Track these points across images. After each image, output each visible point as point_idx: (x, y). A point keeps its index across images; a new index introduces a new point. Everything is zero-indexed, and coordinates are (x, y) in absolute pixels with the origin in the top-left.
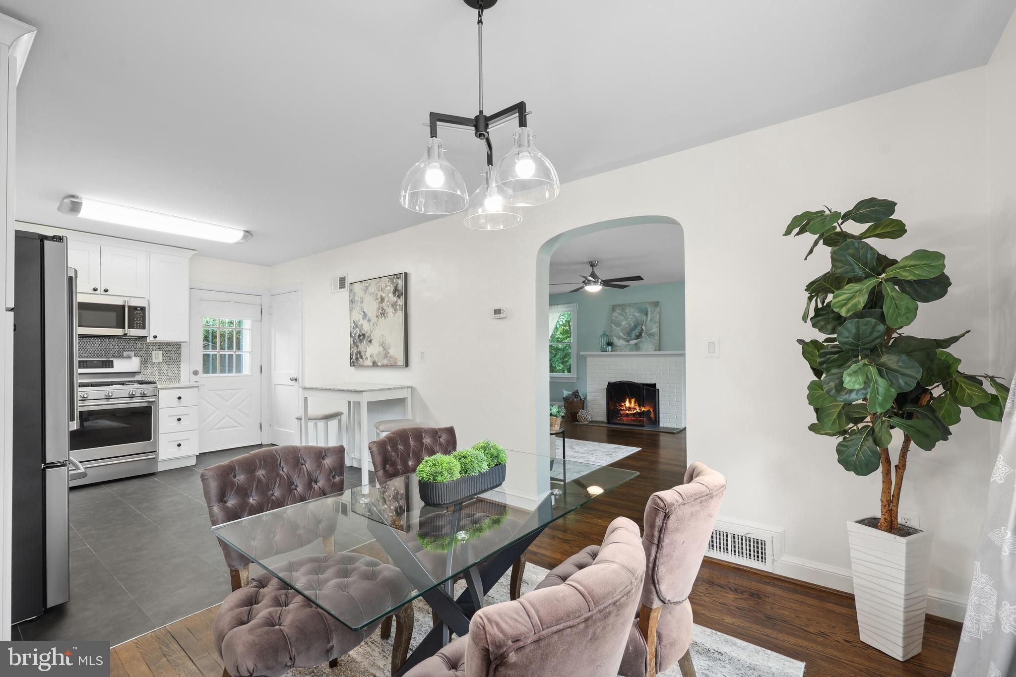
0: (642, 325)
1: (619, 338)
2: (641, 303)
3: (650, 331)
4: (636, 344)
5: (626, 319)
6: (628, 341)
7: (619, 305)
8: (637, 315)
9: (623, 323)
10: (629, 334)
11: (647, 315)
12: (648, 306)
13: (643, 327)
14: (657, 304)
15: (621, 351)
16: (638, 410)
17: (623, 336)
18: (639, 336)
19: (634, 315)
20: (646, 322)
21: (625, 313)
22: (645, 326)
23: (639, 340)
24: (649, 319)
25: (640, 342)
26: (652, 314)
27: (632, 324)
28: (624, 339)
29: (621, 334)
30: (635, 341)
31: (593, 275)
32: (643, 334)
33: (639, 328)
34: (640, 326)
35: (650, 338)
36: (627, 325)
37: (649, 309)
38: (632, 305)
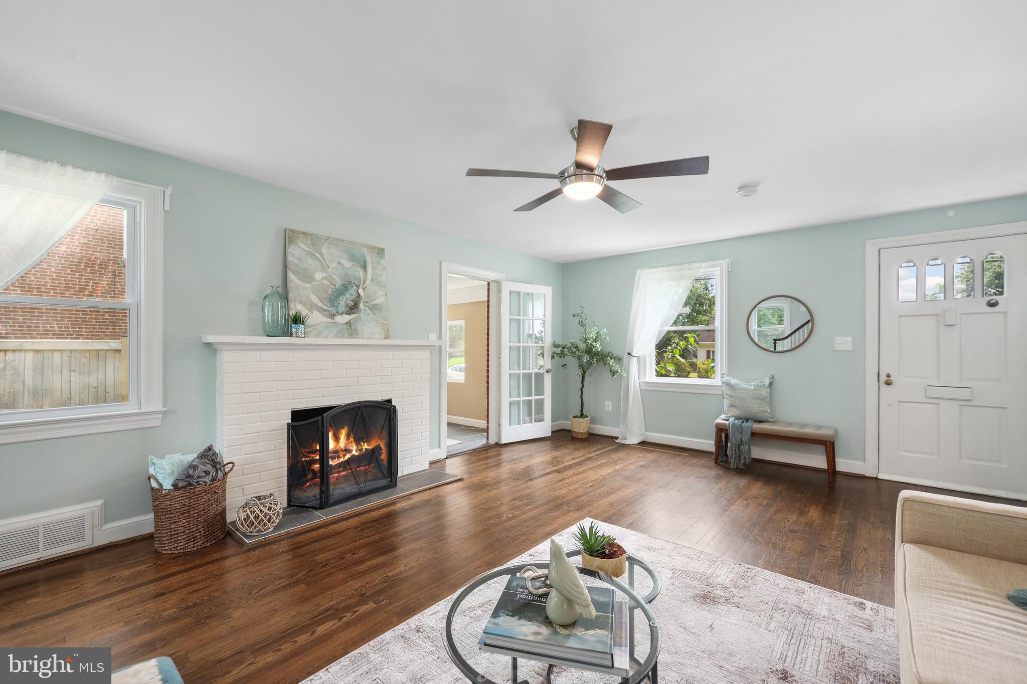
0: (358, 287)
1: (312, 307)
2: (351, 243)
3: (373, 300)
4: (349, 324)
5: (325, 268)
6: (332, 316)
7: (305, 234)
8: (347, 264)
9: (318, 276)
10: (333, 300)
11: (364, 267)
12: (366, 251)
13: (361, 291)
14: (380, 252)
15: (318, 335)
16: (354, 453)
17: (320, 304)
18: (353, 308)
19: (339, 263)
20: (365, 282)
21: (321, 254)
22: (364, 289)
23: (354, 316)
24: (369, 277)
25: (356, 319)
26: (373, 268)
27: (339, 283)
28: (321, 310)
29: (315, 299)
30: (346, 318)
32: (361, 306)
33: (352, 291)
34: (355, 288)
35: (374, 314)
36: (326, 282)
37: (368, 259)
38: (336, 242)
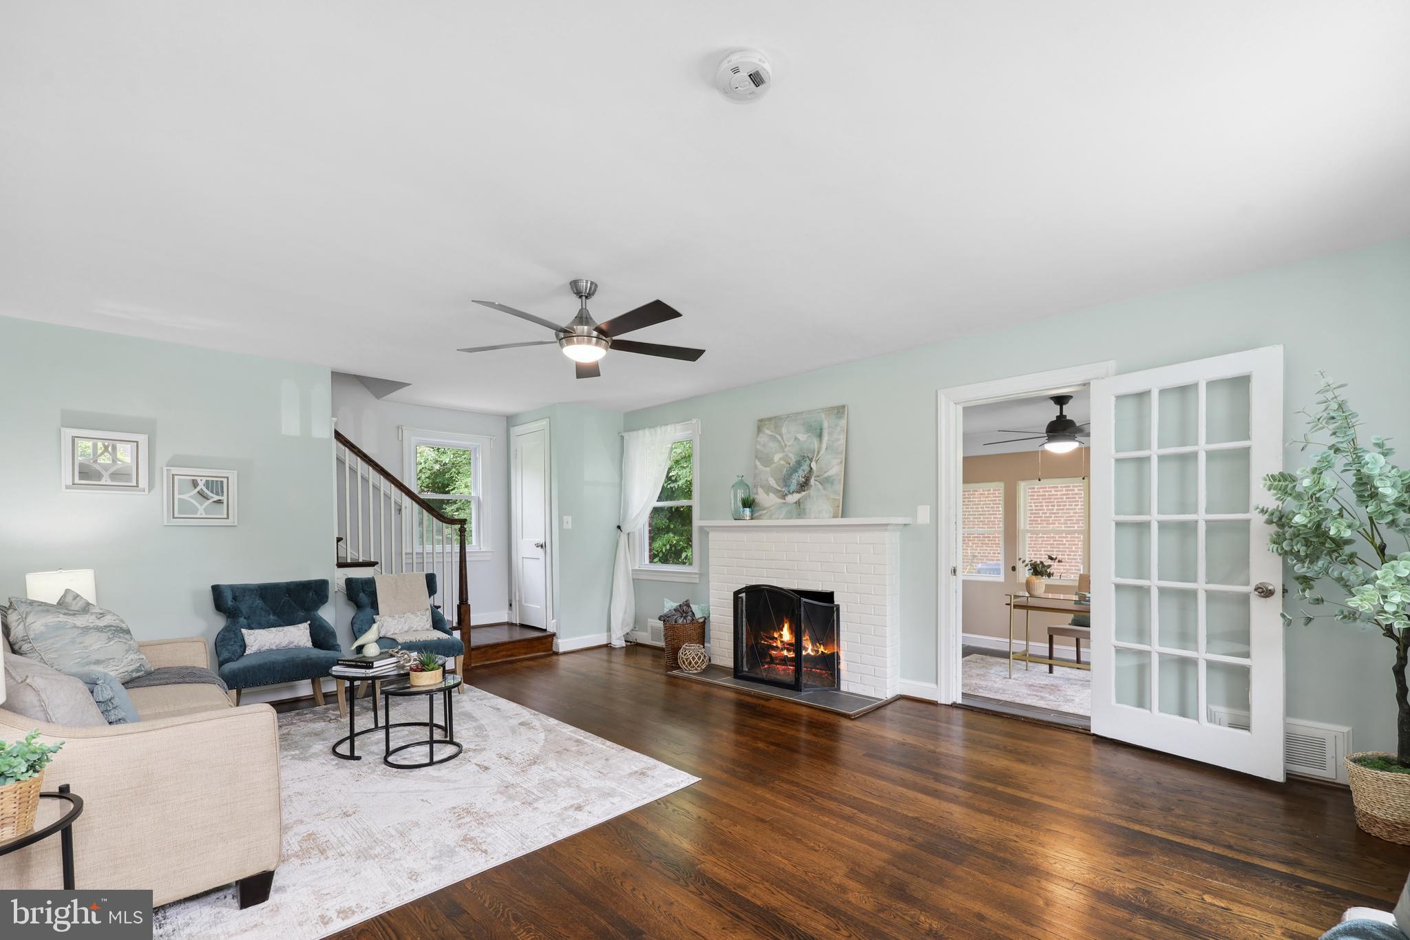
0: (811, 460)
1: (768, 489)
2: (809, 412)
3: (825, 472)
4: (798, 503)
5: (782, 448)
6: (784, 496)
7: (770, 419)
8: (802, 437)
9: (777, 458)
10: (786, 481)
11: (820, 436)
12: (823, 416)
13: (813, 465)
14: (840, 411)
15: (770, 518)
16: (809, 651)
17: (775, 486)
18: (804, 486)
19: (796, 439)
20: (818, 452)
21: (781, 435)
22: (817, 462)
23: (804, 493)
24: (824, 446)
25: (805, 498)
26: (830, 434)
27: (793, 459)
28: (776, 492)
29: (772, 482)
30: (796, 497)
31: (583, 318)
32: (812, 481)
33: (805, 467)
34: (808, 462)
35: (824, 489)
36: (782, 462)
37: (826, 425)
38: (793, 417)
